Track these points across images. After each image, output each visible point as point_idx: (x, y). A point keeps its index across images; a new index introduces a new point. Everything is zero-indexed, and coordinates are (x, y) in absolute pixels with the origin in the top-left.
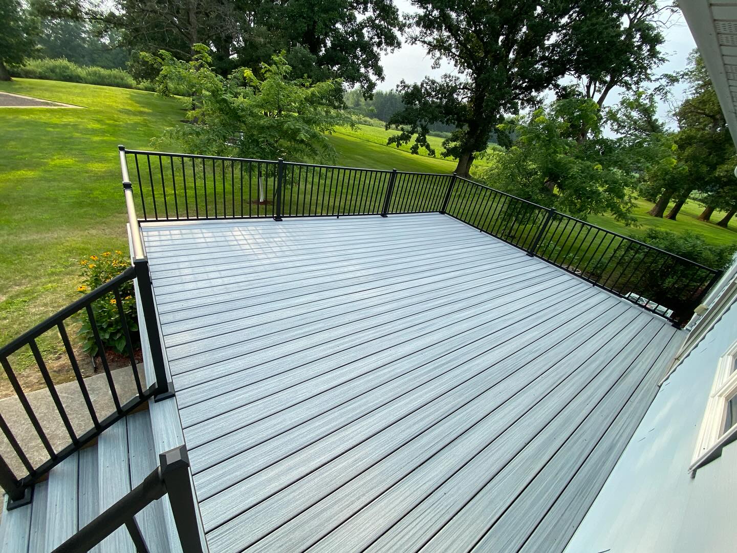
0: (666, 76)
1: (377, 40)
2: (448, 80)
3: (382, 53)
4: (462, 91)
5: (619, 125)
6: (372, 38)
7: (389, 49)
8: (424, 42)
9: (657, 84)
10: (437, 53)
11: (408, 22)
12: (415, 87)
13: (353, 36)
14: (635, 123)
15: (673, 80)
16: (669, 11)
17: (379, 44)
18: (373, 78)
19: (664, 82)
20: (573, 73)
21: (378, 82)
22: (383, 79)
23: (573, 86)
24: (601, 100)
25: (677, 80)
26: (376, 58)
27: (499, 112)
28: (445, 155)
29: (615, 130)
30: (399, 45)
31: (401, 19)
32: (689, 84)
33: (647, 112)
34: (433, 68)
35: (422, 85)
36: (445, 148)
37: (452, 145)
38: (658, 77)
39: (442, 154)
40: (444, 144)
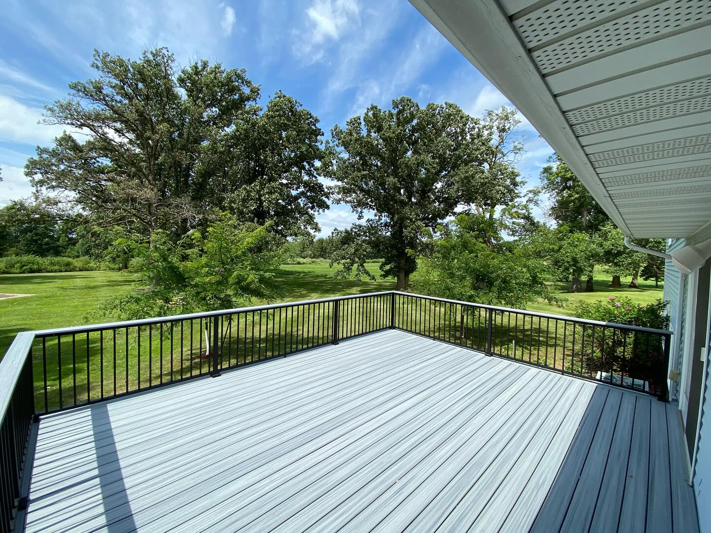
0: (530, 192)
1: (311, 205)
2: (370, 222)
3: (316, 213)
4: (384, 228)
5: (513, 231)
6: (306, 205)
7: (321, 210)
8: (347, 202)
9: (526, 198)
10: (359, 210)
11: (331, 191)
12: (347, 232)
13: (291, 205)
14: (524, 227)
15: (536, 193)
16: (513, 153)
17: (312, 208)
18: (312, 232)
19: (531, 195)
20: (463, 203)
21: (317, 233)
22: (320, 230)
23: (466, 211)
24: (491, 216)
25: (539, 192)
26: (311, 217)
27: (418, 238)
28: (385, 276)
29: (512, 235)
30: (328, 207)
31: (326, 190)
32: (549, 194)
33: (528, 218)
34: (358, 219)
35: (351, 230)
36: (383, 270)
37: (388, 267)
38: (525, 193)
39: (381, 276)
40: (381, 268)
